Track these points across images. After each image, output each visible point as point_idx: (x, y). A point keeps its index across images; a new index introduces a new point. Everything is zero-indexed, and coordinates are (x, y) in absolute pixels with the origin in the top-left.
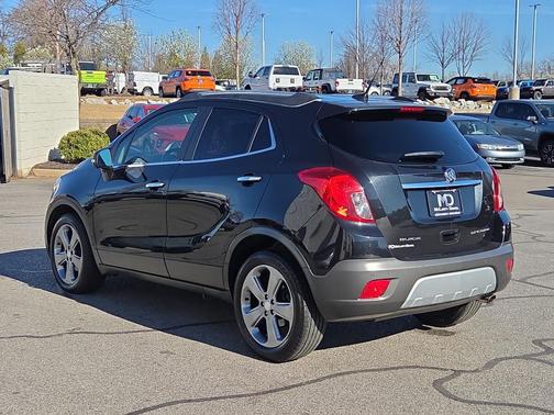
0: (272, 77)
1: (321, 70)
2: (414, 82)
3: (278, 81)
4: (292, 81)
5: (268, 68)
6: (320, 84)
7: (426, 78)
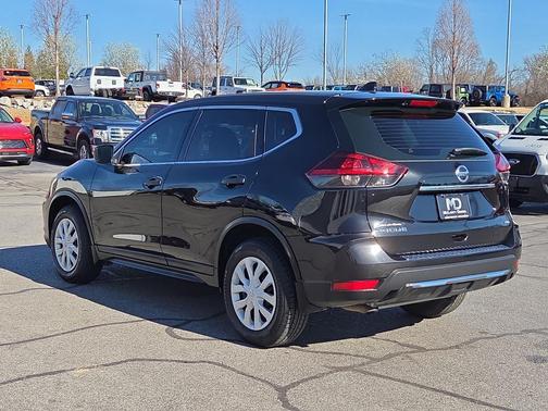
0: (94, 79)
1: (142, 72)
2: (232, 86)
3: (99, 82)
4: (114, 82)
5: (89, 70)
6: (141, 85)
7: (243, 82)
